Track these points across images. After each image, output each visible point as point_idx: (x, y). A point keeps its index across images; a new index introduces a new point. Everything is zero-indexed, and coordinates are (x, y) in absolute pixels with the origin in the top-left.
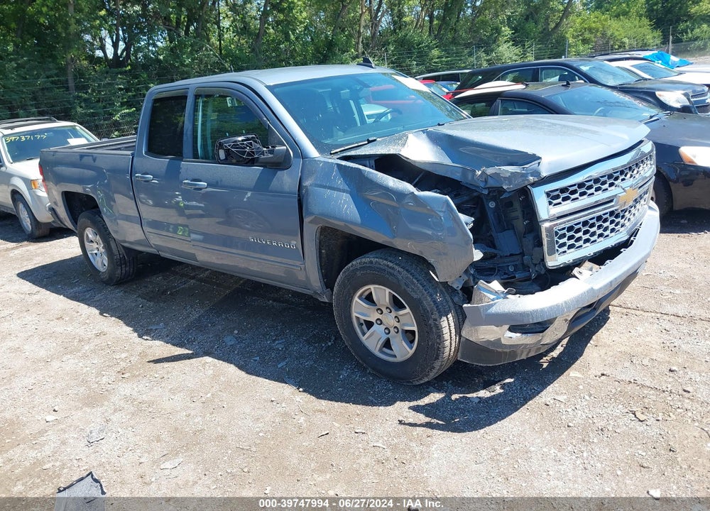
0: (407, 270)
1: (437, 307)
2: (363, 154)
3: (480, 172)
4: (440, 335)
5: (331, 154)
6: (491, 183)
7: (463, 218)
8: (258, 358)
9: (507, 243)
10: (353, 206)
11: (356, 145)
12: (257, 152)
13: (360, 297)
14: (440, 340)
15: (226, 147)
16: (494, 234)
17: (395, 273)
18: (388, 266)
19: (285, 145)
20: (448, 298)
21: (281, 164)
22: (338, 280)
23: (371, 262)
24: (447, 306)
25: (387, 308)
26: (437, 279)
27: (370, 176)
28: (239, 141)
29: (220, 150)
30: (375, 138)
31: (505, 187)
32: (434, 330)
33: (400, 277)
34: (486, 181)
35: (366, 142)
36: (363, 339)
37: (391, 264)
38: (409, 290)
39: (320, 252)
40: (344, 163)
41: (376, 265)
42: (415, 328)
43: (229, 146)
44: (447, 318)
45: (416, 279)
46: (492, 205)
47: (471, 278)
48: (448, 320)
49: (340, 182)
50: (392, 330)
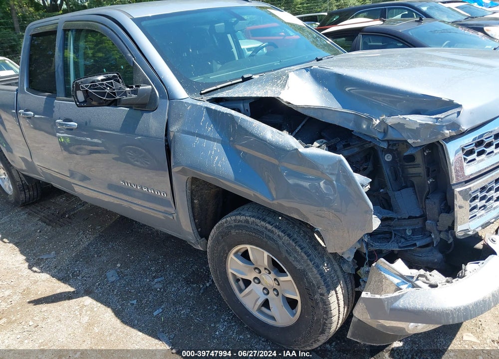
0: (289, 235)
1: (325, 280)
2: (236, 96)
3: (378, 121)
4: (327, 311)
5: (201, 94)
6: (392, 135)
7: (359, 178)
8: (135, 302)
9: (406, 203)
10: (225, 158)
11: (230, 83)
12: (119, 93)
13: (236, 254)
14: (327, 315)
15: (82, 88)
16: (390, 193)
17: (275, 237)
18: (266, 228)
19: (151, 85)
20: (336, 267)
21: (146, 105)
22: (211, 234)
23: (247, 221)
24: (336, 277)
25: (265, 269)
26: (323, 244)
27: (245, 125)
28: (98, 81)
29: (78, 92)
30: (250, 75)
31: (410, 141)
32: (321, 305)
33: (280, 243)
34: (385, 132)
35: (241, 80)
36: (240, 296)
37: (270, 227)
38: (291, 259)
39: (192, 202)
40: (214, 106)
41: (253, 226)
42: (297, 297)
43: (87, 86)
44: (336, 292)
45: (299, 246)
46: (388, 158)
47: (364, 245)
48: (336, 293)
49: (210, 129)
50: (271, 291)
